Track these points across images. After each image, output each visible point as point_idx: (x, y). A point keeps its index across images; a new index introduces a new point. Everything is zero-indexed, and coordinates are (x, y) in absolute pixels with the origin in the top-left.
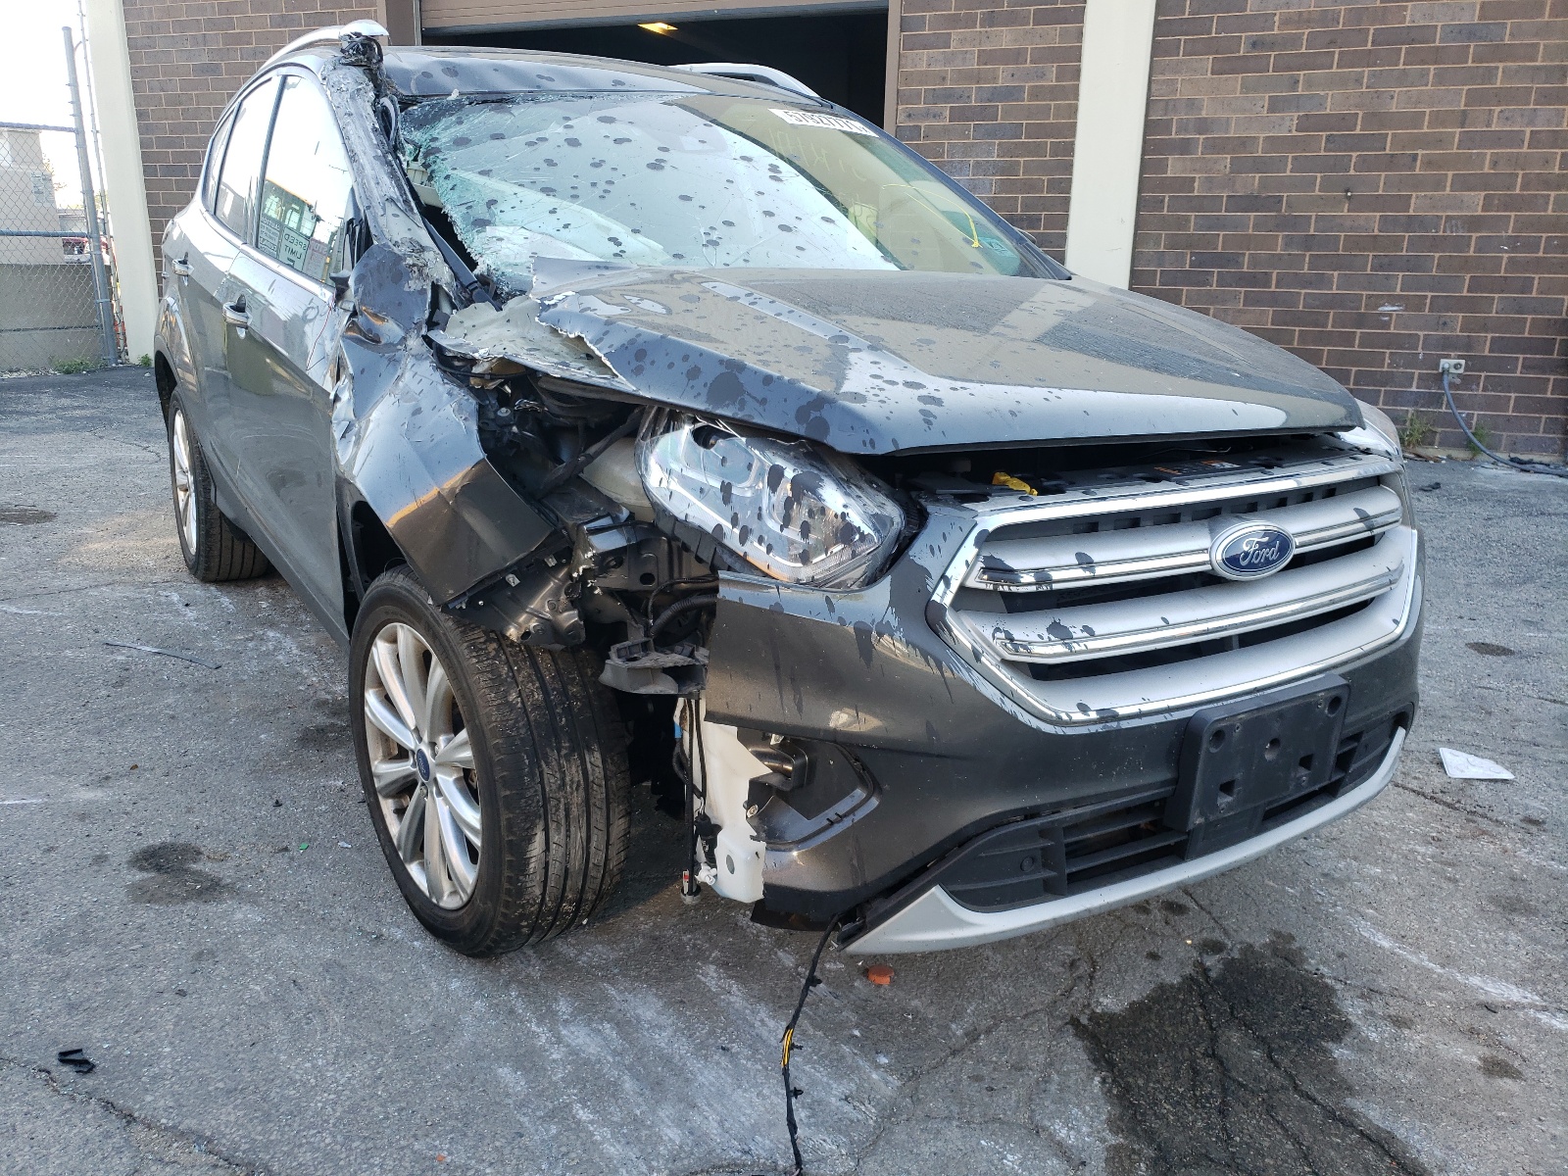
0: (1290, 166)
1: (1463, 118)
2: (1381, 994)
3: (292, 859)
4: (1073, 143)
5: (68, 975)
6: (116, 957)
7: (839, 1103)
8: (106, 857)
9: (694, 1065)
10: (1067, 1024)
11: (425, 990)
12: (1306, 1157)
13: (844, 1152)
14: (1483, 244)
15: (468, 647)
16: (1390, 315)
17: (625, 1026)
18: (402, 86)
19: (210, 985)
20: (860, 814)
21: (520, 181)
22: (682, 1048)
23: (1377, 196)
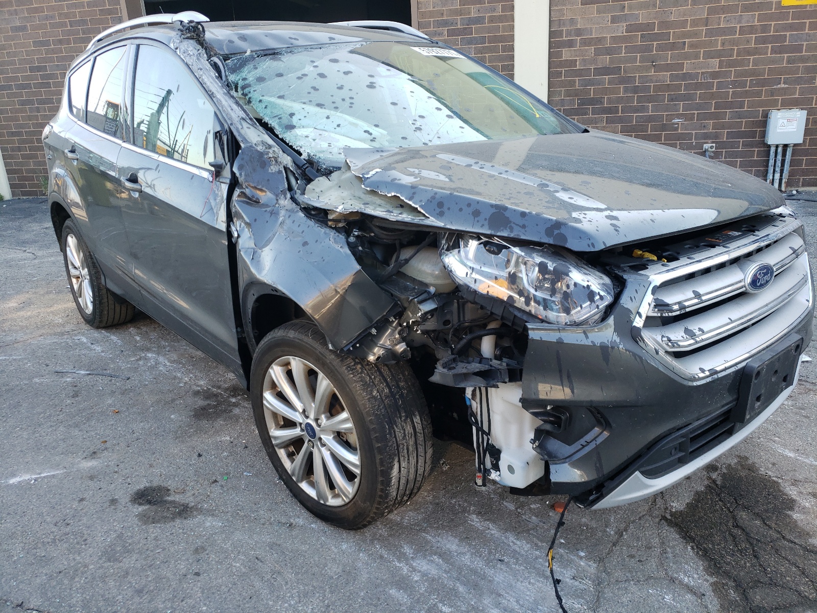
0: (624, 51)
1: (706, 22)
2: (801, 482)
3: (222, 486)
4: (513, 45)
5: (127, 573)
6: (150, 559)
7: (571, 581)
8: (116, 500)
9: (490, 572)
10: (661, 520)
11: (330, 552)
12: (803, 573)
13: (586, 608)
14: (720, 85)
15: (347, 369)
16: (678, 124)
17: (445, 555)
18: (219, 50)
19: (210, 567)
20: (599, 440)
21: (303, 101)
22: (479, 564)
23: (668, 64)
